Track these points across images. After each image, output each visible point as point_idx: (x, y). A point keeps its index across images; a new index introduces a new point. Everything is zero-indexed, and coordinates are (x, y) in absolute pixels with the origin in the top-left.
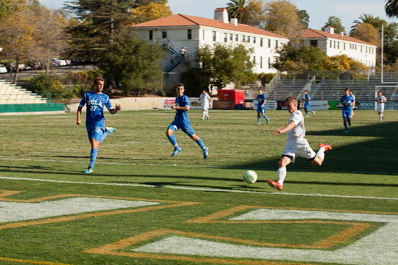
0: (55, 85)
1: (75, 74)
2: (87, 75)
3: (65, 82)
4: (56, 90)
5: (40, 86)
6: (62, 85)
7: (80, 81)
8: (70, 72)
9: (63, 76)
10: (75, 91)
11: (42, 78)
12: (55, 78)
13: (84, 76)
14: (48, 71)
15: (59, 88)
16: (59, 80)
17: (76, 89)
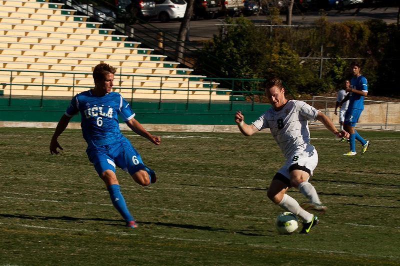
0: (276, 56)
1: (334, 27)
2: (367, 32)
3: (305, 49)
4: (280, 69)
5: (232, 56)
6: (296, 57)
7: (346, 48)
8: (322, 20)
9: (299, 32)
10: (333, 74)
11: (240, 35)
12: (277, 37)
13: (360, 33)
14: (291, 18)
15: (289, 63)
16: (289, 43)
17: (336, 69)
